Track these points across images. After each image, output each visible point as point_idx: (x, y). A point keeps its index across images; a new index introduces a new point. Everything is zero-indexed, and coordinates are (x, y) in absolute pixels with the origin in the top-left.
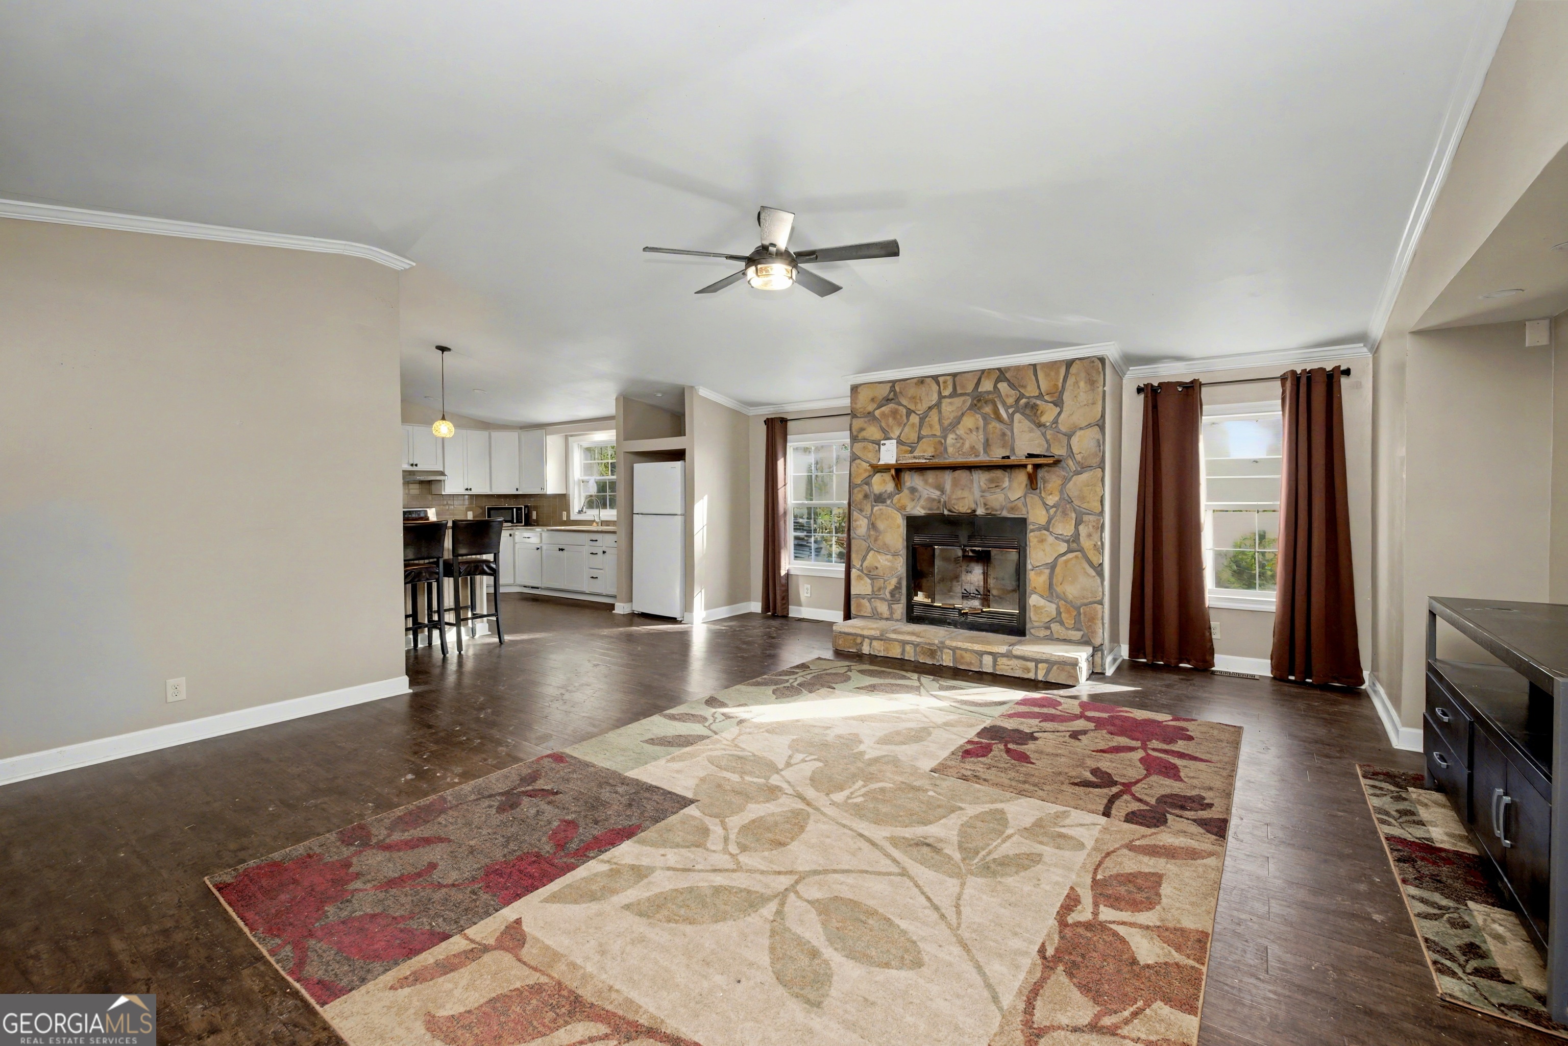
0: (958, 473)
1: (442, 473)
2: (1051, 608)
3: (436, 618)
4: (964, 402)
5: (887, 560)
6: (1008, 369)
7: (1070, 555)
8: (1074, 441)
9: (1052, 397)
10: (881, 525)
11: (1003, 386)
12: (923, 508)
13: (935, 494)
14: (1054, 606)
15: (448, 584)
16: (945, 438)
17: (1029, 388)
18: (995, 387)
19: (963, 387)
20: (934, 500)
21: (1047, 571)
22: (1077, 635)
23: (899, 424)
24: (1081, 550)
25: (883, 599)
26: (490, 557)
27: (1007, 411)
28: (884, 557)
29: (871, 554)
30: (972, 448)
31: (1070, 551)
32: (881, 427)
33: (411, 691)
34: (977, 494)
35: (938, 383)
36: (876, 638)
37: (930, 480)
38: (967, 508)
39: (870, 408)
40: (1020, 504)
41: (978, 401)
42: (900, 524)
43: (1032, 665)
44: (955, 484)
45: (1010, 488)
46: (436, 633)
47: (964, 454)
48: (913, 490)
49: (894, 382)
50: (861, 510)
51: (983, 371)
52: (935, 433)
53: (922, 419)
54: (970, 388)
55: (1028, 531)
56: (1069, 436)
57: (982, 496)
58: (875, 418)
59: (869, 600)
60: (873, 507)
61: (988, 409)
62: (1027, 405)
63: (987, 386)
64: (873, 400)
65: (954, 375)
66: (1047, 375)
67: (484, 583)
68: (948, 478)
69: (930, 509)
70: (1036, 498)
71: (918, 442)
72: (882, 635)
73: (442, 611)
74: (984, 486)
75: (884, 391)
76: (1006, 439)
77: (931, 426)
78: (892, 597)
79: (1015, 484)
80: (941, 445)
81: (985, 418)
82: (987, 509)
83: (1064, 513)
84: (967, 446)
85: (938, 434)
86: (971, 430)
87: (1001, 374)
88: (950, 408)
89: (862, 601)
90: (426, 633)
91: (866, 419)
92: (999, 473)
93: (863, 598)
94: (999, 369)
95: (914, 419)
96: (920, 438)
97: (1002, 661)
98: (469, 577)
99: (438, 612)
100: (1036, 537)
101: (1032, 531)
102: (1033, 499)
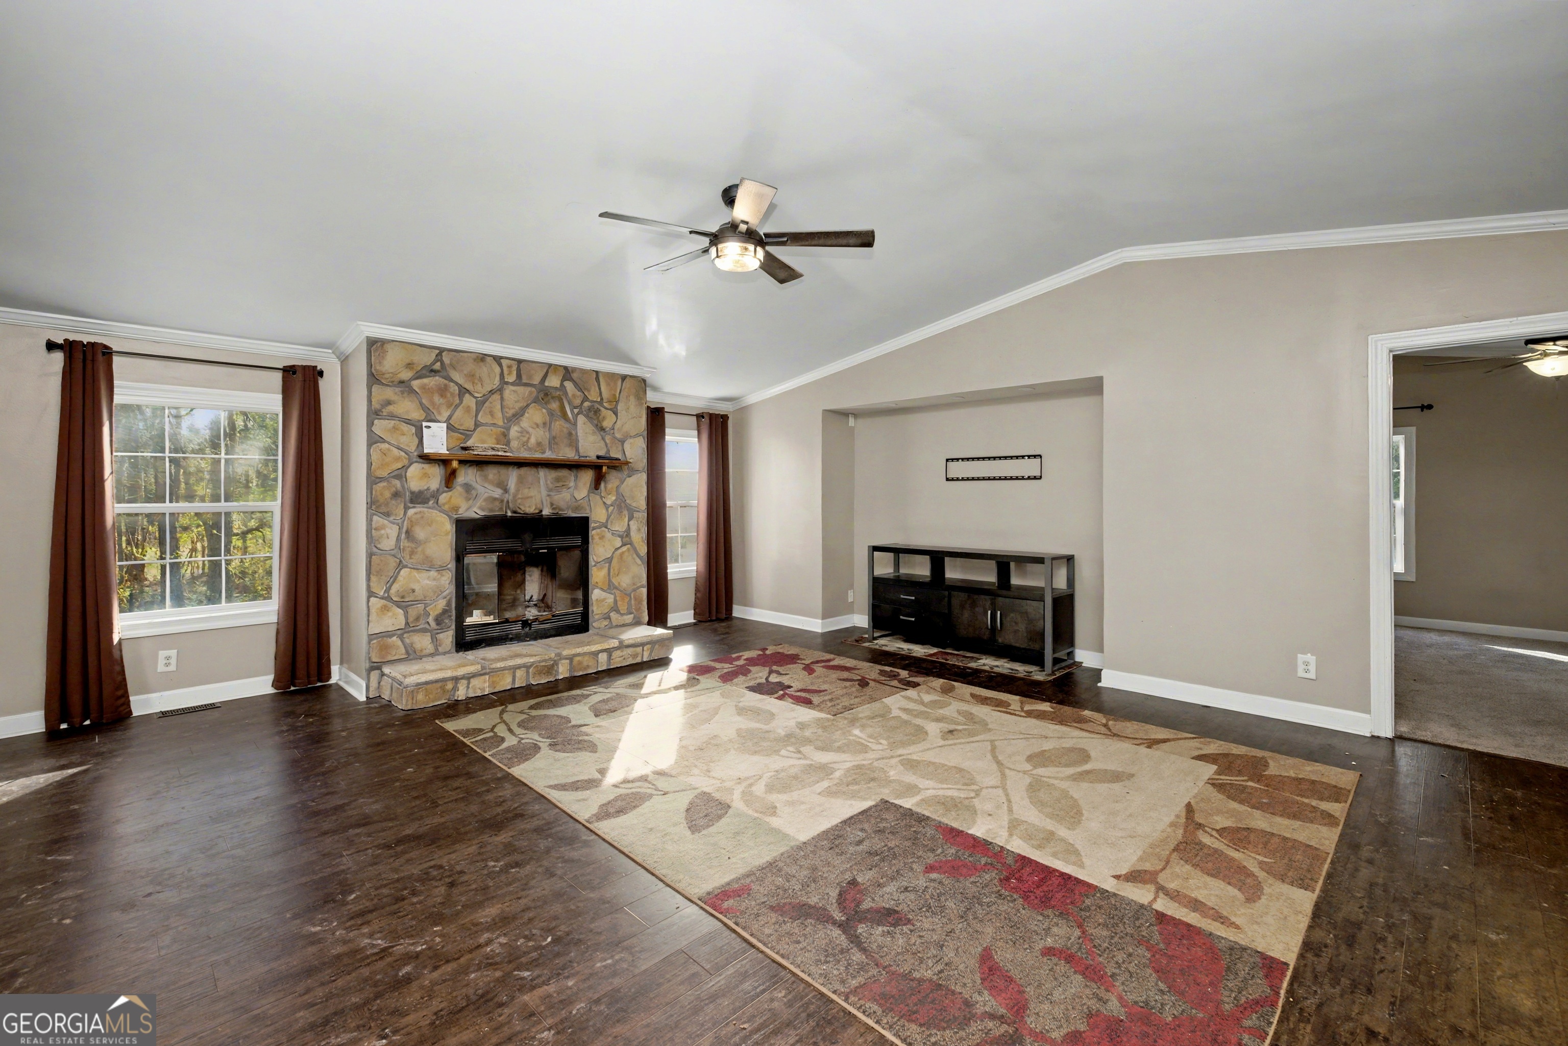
0: (524, 470)
2: (610, 599)
4: (531, 393)
5: (428, 578)
6: (574, 369)
7: (624, 549)
8: (627, 446)
9: (610, 405)
10: (420, 533)
11: (569, 385)
12: (483, 509)
13: (497, 493)
14: (612, 596)
16: (508, 429)
17: (592, 392)
18: (562, 385)
19: (530, 377)
20: (495, 499)
21: (607, 565)
22: (629, 618)
23: (449, 405)
24: (631, 544)
25: (424, 631)
27: (572, 411)
28: (425, 574)
29: (404, 572)
30: (539, 444)
31: (624, 545)
32: (421, 404)
34: (544, 493)
35: (500, 365)
36: (474, 675)
37: (491, 476)
38: (534, 508)
39: (406, 375)
40: (584, 503)
41: (544, 395)
42: (449, 528)
43: (639, 649)
44: (521, 481)
45: (576, 487)
47: (530, 449)
48: (468, 488)
49: (441, 351)
50: (387, 514)
51: (550, 365)
52: (495, 421)
53: (480, 404)
54: (536, 380)
55: (590, 529)
56: (622, 442)
57: (549, 495)
58: (412, 391)
59: (401, 637)
60: (406, 509)
61: (555, 405)
62: (590, 409)
63: (553, 381)
64: (409, 366)
65: (520, 362)
66: (608, 384)
68: (513, 476)
69: (491, 510)
70: (598, 497)
71: (475, 430)
72: (483, 668)
74: (551, 486)
75: (428, 358)
76: (572, 440)
77: (492, 414)
78: (438, 624)
79: (581, 484)
80: (504, 437)
81: (551, 414)
82: (554, 509)
83: (620, 512)
84: (533, 441)
85: (500, 423)
86: (537, 426)
87: (567, 373)
88: (514, 396)
89: (390, 640)
91: (397, 390)
92: (564, 473)
93: (391, 636)
94: (566, 368)
95: (469, 401)
96: (477, 425)
97: (616, 654)
100: (598, 534)
101: (594, 529)
102: (596, 498)
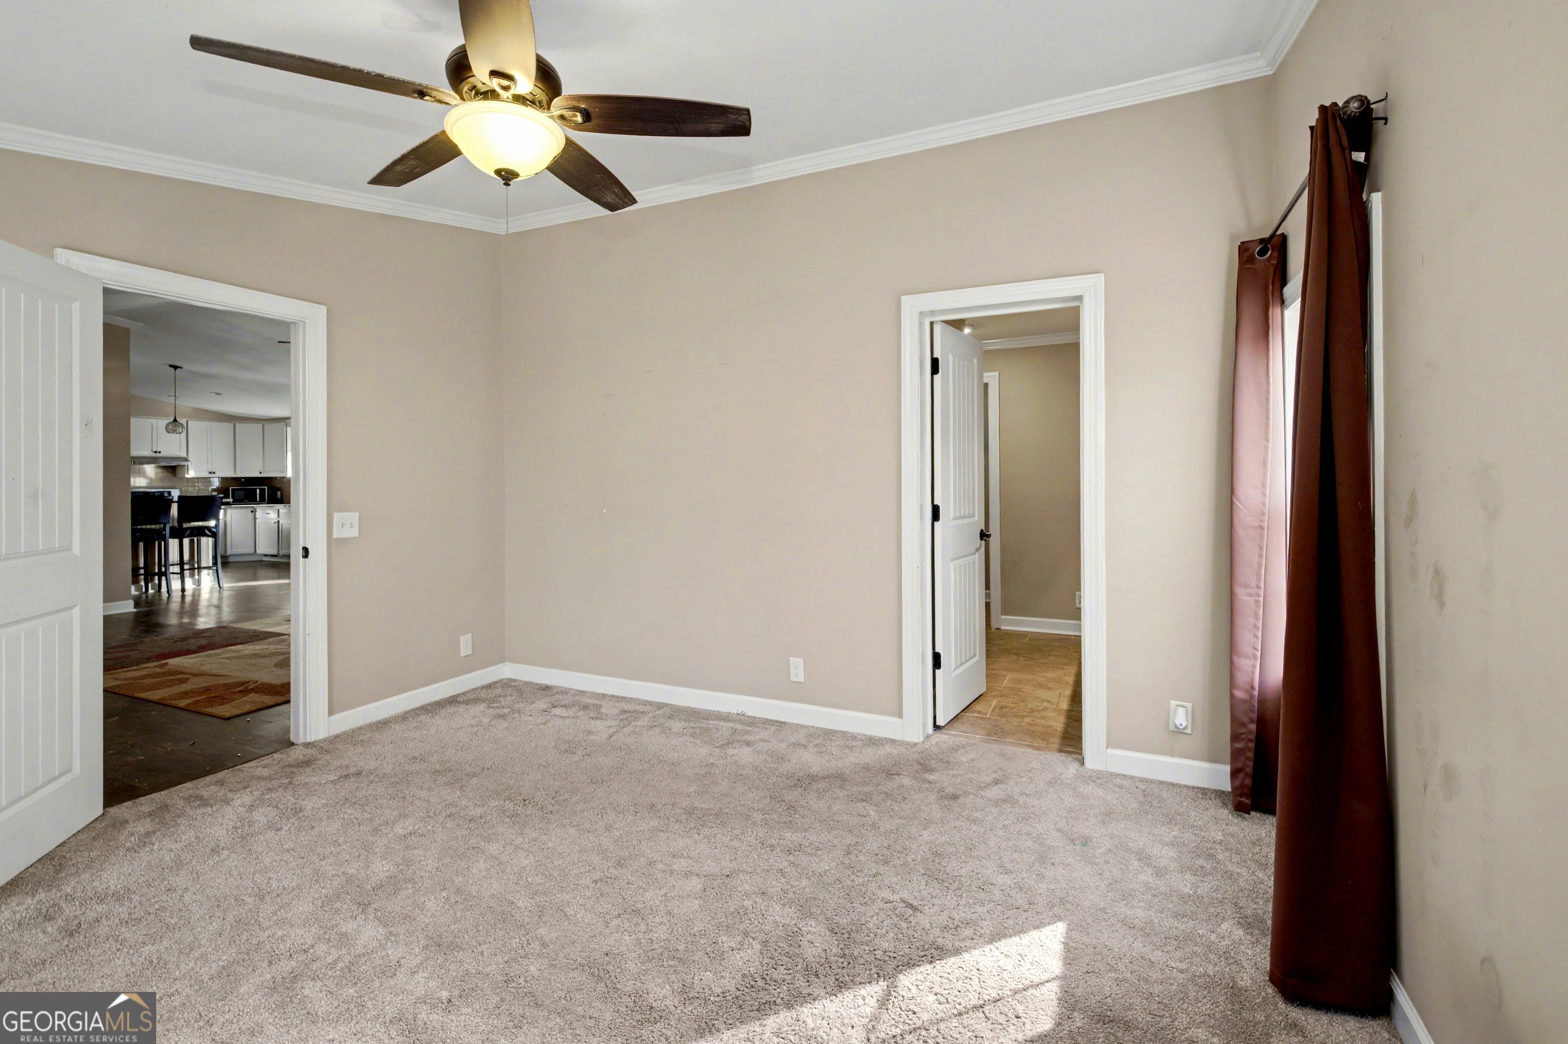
1: (186, 460)
3: (163, 569)
15: (173, 544)
26: (212, 523)
33: (135, 610)
46: (164, 578)
67: (207, 543)
73: (167, 566)
90: (157, 582)
98: (195, 539)
99: (165, 566)
